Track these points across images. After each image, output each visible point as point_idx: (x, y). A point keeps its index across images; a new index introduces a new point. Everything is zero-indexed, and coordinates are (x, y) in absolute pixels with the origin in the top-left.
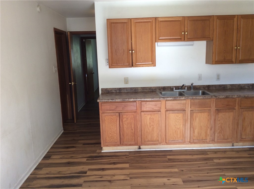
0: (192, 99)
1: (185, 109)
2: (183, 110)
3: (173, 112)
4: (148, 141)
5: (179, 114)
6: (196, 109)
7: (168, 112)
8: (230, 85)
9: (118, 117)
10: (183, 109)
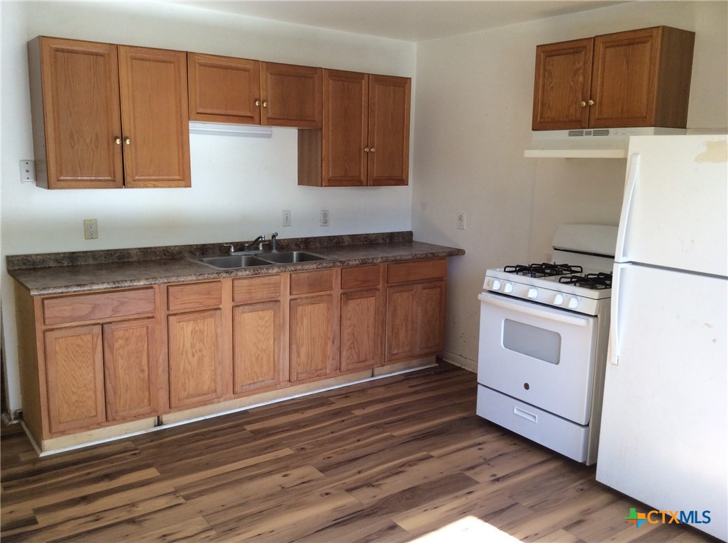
0: (295, 270)
1: (279, 299)
2: (275, 301)
3: (251, 307)
4: (189, 397)
5: (266, 312)
6: (302, 296)
7: (241, 308)
8: (349, 235)
9: (98, 337)
10: (273, 299)
